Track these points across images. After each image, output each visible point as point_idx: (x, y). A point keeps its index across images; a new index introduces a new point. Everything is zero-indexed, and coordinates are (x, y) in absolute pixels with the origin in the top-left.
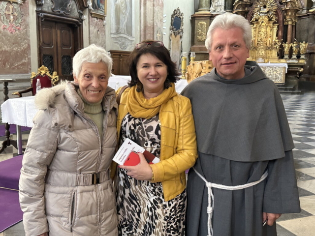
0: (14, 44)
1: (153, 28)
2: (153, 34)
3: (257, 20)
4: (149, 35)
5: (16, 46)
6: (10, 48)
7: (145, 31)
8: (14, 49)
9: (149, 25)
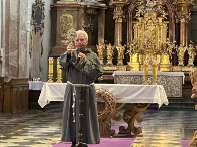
1: (18, 23)
2: (18, 31)
3: (142, 16)
4: (13, 32)
7: (7, 26)
9: (13, 19)
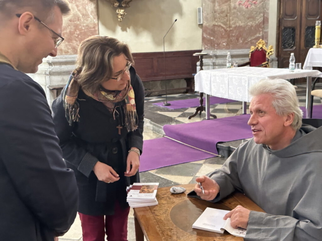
0: (248, 18)
5: (251, 21)
6: (244, 23)
8: (249, 24)
